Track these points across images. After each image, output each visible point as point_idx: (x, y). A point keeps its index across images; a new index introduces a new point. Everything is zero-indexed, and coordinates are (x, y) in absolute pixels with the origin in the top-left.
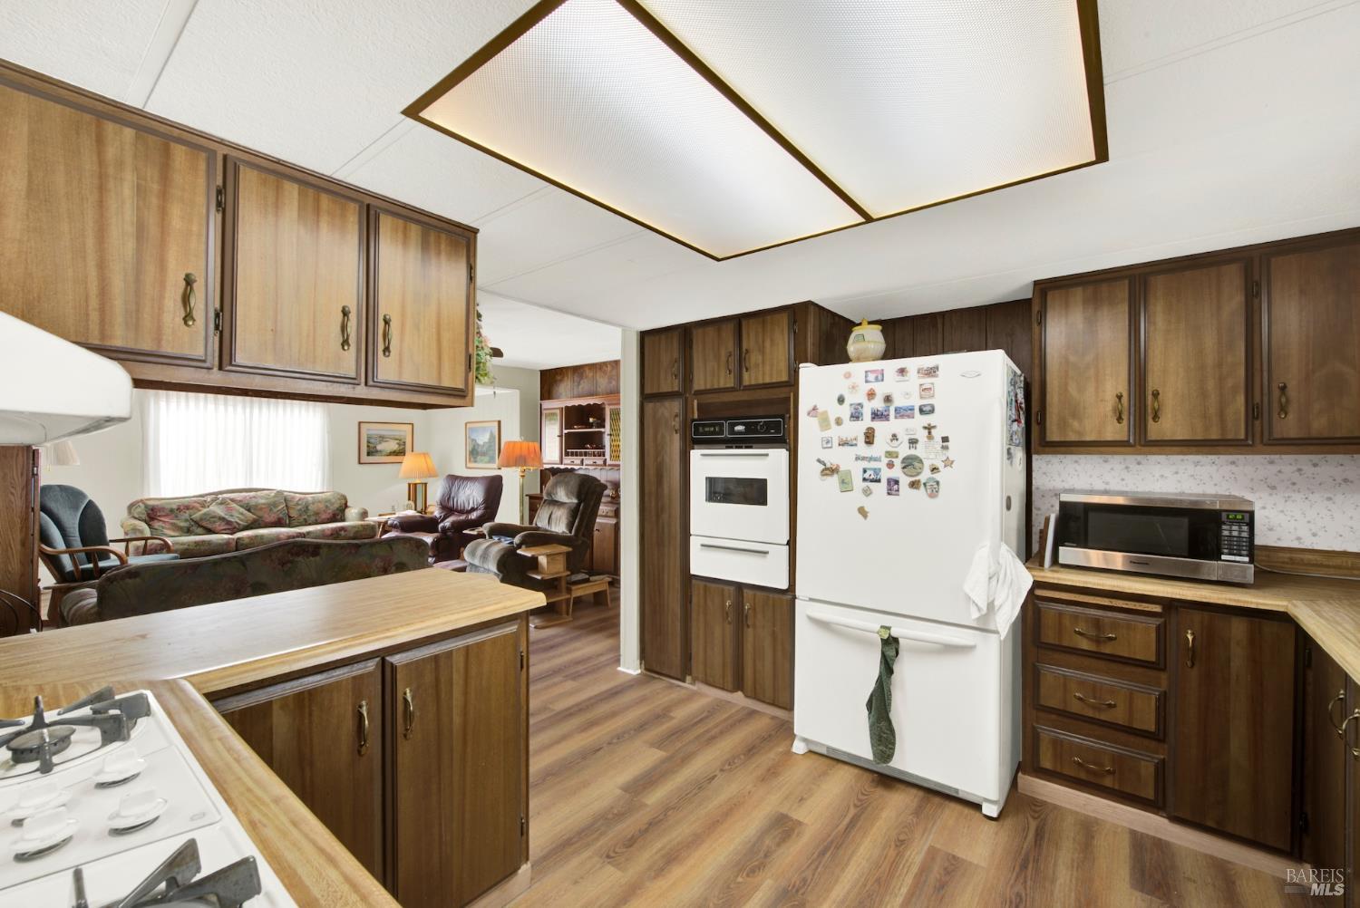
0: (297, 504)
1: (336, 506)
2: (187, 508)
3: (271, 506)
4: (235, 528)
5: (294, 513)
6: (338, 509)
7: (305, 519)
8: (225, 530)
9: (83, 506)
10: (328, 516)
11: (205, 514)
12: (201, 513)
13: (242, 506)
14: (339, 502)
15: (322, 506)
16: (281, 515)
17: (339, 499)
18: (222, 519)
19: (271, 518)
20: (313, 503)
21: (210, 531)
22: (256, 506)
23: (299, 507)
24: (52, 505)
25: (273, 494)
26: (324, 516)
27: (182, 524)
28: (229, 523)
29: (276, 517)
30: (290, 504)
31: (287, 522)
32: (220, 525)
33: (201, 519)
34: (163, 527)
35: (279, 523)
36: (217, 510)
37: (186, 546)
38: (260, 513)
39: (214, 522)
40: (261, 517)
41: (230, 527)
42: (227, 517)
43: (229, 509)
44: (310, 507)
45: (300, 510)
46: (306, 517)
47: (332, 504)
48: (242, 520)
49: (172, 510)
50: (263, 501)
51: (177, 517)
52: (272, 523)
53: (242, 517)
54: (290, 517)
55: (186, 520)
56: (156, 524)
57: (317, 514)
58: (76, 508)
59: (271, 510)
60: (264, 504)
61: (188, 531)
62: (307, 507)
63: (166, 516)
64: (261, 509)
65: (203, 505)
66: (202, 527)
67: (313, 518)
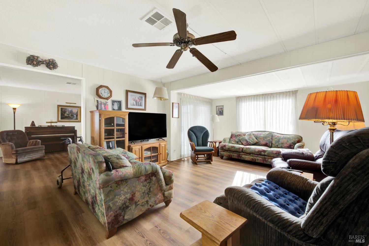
0: (276, 138)
1: (292, 141)
2: (240, 135)
3: (265, 137)
4: (248, 144)
5: (273, 142)
6: (292, 143)
7: (277, 145)
8: (245, 144)
9: (205, 132)
10: (287, 146)
11: (243, 138)
12: (242, 137)
13: (255, 137)
14: (294, 139)
15: (285, 141)
16: (267, 142)
17: (295, 138)
18: (246, 140)
19: (263, 142)
20: (282, 139)
21: (242, 144)
22: (259, 137)
23: (276, 140)
24: (195, 131)
25: (267, 134)
26: (285, 145)
27: (237, 140)
28: (247, 142)
29: (265, 142)
30: (273, 138)
31: (270, 145)
32: (245, 142)
33: (241, 139)
34: (232, 141)
35: (266, 145)
36: (246, 137)
37: (229, 147)
38: (259, 140)
39: (244, 141)
40: (259, 141)
41: (246, 143)
42: (247, 140)
43: (250, 137)
44: (280, 141)
45: (276, 141)
46: (278, 144)
47: (290, 140)
48: (252, 142)
49: (236, 136)
50: (262, 136)
51: (236, 138)
52: (264, 145)
53: (253, 141)
54: (272, 143)
55: (238, 139)
56: (231, 139)
57: (282, 144)
58: (202, 132)
59: (264, 139)
60: (262, 137)
61: (237, 143)
62: (279, 140)
63: (234, 137)
64: (261, 139)
65: (244, 135)
66: (241, 142)
67: (280, 145)
